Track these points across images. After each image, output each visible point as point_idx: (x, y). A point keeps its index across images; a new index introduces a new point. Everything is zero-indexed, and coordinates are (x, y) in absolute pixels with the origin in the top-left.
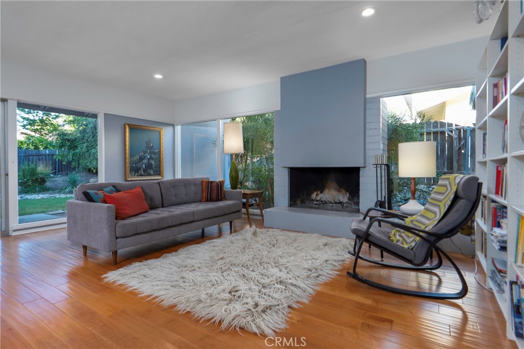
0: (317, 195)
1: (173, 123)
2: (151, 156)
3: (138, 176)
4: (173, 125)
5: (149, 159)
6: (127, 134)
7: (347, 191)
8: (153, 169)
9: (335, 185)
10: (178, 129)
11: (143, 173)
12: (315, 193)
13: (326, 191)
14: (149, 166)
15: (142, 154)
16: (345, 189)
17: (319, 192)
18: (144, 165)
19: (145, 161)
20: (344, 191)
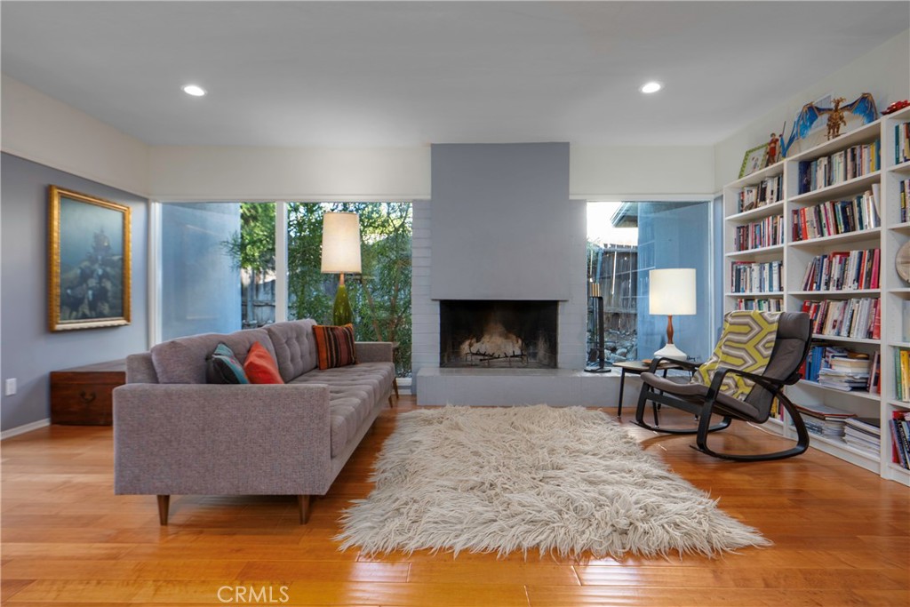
0: (471, 345)
1: (146, 196)
2: (104, 271)
3: (76, 318)
4: (146, 201)
5: (100, 278)
6: (56, 212)
7: (518, 336)
8: (108, 302)
9: (500, 328)
10: (157, 209)
11: (87, 312)
12: (467, 343)
13: (486, 339)
14: (101, 295)
15: (87, 263)
16: (515, 334)
17: (474, 340)
18: (90, 292)
19: (93, 282)
20: (514, 337)
